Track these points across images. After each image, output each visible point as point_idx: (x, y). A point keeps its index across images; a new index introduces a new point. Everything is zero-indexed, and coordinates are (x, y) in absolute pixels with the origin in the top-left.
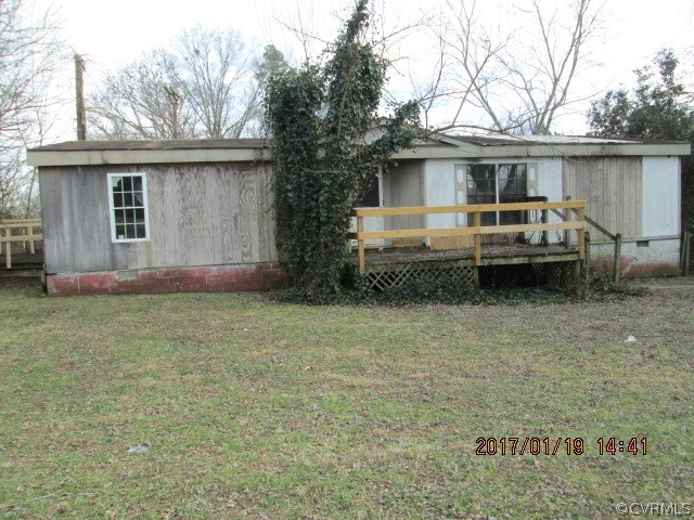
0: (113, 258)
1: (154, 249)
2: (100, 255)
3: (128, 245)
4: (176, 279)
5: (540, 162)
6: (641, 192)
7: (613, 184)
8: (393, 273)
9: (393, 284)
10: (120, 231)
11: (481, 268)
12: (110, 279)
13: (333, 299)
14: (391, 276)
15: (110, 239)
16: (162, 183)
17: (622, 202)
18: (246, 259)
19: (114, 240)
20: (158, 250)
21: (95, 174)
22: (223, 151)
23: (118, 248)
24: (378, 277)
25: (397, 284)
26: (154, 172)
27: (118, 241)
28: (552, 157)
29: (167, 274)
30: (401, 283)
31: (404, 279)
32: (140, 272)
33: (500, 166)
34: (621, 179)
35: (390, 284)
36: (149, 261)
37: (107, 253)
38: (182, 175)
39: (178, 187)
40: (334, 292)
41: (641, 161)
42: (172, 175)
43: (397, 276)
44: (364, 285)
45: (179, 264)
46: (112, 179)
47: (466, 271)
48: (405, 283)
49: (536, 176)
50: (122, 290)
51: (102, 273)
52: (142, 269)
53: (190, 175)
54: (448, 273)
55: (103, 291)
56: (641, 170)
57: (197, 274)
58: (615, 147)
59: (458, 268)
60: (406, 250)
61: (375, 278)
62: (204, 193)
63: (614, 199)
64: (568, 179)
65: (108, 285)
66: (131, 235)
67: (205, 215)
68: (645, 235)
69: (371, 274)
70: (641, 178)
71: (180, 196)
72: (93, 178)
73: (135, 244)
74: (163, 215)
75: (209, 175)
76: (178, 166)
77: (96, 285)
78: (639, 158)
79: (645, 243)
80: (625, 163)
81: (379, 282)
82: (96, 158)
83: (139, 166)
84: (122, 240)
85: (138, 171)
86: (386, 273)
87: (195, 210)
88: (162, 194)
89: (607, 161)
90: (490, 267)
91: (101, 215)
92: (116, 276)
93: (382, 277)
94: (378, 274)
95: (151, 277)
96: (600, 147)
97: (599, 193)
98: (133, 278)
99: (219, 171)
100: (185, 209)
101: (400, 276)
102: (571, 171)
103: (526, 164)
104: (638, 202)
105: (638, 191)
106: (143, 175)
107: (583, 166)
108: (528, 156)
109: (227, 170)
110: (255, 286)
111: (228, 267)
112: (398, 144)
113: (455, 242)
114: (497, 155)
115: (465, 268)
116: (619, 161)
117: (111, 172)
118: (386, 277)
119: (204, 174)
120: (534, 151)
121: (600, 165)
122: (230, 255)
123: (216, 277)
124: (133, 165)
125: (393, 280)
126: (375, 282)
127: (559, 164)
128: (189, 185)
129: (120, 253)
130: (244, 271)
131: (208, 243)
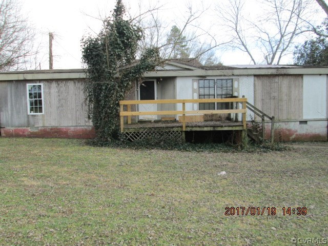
0: (28, 121)
1: (45, 118)
2: (23, 120)
3: (35, 116)
4: (55, 132)
5: (240, 78)
6: (302, 94)
7: (285, 89)
8: (138, 133)
9: (138, 138)
10: (32, 110)
11: (186, 132)
12: (27, 131)
13: (106, 144)
14: (137, 134)
15: (27, 113)
16: (50, 88)
17: (290, 100)
18: (87, 124)
19: (29, 113)
20: (48, 119)
21: (22, 84)
22: (76, 73)
23: (30, 117)
24: (130, 134)
25: (140, 138)
26: (46, 83)
27: (31, 114)
28: (248, 75)
29: (51, 129)
30: (142, 138)
31: (144, 136)
32: (40, 128)
33: (217, 80)
34: (290, 87)
35: (136, 138)
36: (43, 123)
37: (26, 119)
38: (59, 84)
39: (57, 90)
40: (107, 141)
41: (302, 78)
42: (54, 85)
43: (140, 134)
44: (122, 138)
45: (56, 125)
46: (29, 86)
47: (177, 133)
48: (144, 138)
49: (239, 85)
50: (32, 136)
51: (24, 128)
52: (40, 127)
53: (62, 84)
54: (168, 134)
55: (24, 136)
56: (303, 82)
57: (64, 130)
58: (285, 70)
59: (173, 132)
60: (166, 122)
61: (129, 135)
62: (68, 93)
63: (285, 98)
64: (257, 87)
65: (26, 133)
66: (36, 111)
67: (69, 103)
68: (305, 118)
69: (127, 133)
70: (302, 86)
71: (57, 94)
72: (21, 85)
73: (38, 115)
74: (50, 103)
75: (71, 85)
76: (57, 80)
77: (21, 133)
78: (301, 76)
79: (305, 122)
80: (292, 79)
81: (131, 137)
82: (21, 77)
83: (40, 81)
84: (33, 113)
85: (39, 83)
86: (134, 133)
87: (64, 101)
88: (50, 93)
89: (280, 77)
90: (191, 132)
91: (24, 102)
92: (29, 129)
93: (133, 135)
94: (131, 133)
95: (45, 131)
96: (276, 70)
97: (276, 94)
98: (37, 131)
99: (75, 83)
100: (60, 100)
101: (142, 134)
102: (259, 82)
103: (232, 79)
104: (300, 100)
105: (301, 94)
106: (42, 84)
107: (266, 80)
108: (233, 75)
109: (79, 82)
110: (91, 137)
111: (79, 127)
112: (142, 68)
113: (192, 119)
114: (214, 74)
115: (177, 132)
116: (288, 77)
117: (28, 83)
118: (134, 134)
119: (68, 84)
120: (236, 72)
121: (276, 79)
122: (79, 122)
123: (73, 132)
124: (37, 80)
125: (138, 136)
126: (129, 137)
127: (252, 79)
128: (61, 89)
129: (31, 119)
130: (86, 130)
131: (70, 116)
